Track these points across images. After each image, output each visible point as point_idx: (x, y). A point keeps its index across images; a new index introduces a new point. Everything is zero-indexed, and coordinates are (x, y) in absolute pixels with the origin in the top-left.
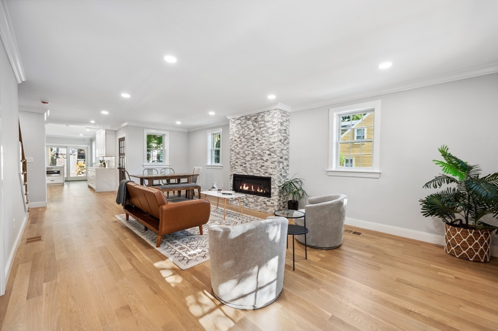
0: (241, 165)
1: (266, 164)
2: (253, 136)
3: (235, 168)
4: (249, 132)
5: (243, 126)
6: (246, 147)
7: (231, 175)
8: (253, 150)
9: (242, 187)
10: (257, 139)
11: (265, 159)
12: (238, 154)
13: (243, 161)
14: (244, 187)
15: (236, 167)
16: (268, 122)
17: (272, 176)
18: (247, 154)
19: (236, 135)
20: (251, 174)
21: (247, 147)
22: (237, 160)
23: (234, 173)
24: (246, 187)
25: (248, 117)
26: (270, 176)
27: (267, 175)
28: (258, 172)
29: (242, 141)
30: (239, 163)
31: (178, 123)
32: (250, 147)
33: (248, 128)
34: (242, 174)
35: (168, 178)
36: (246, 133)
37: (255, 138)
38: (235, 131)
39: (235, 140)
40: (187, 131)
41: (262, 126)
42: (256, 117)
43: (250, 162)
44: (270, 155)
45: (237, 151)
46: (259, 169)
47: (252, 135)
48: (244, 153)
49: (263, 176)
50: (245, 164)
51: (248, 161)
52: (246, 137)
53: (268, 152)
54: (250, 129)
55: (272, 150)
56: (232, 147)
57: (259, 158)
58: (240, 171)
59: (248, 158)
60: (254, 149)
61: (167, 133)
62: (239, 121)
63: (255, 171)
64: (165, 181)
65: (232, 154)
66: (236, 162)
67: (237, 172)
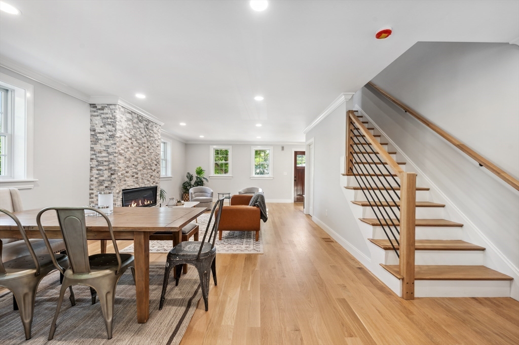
0: (133, 176)
1: (154, 174)
2: (145, 143)
3: (125, 181)
4: (141, 137)
5: (134, 125)
6: (138, 153)
7: (119, 192)
8: (144, 159)
10: (148, 147)
11: (153, 168)
12: (129, 160)
13: (135, 170)
15: (126, 179)
16: (155, 133)
17: (157, 185)
18: (139, 162)
19: (126, 133)
20: (143, 186)
21: (140, 154)
22: (127, 170)
23: (123, 187)
24: (134, 204)
25: (140, 118)
26: (156, 185)
27: (154, 185)
28: (148, 182)
29: (134, 144)
30: (130, 173)
32: (141, 155)
33: (140, 131)
34: (133, 187)
36: (139, 137)
37: (146, 145)
38: (124, 126)
39: (125, 141)
41: (152, 135)
42: (147, 123)
43: (142, 172)
44: (156, 165)
45: (128, 157)
46: (150, 179)
47: (143, 141)
48: (136, 160)
49: (152, 185)
50: (137, 174)
52: (138, 141)
53: (155, 163)
54: (142, 133)
55: (157, 161)
56: (119, 149)
57: (149, 167)
58: (131, 184)
59: (139, 167)
60: (145, 157)
62: (129, 116)
63: (147, 182)
65: (120, 160)
66: (127, 172)
67: (128, 186)
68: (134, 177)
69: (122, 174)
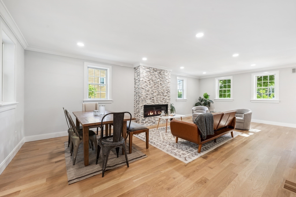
0: (150, 99)
1: (165, 98)
2: (159, 82)
4: (156, 79)
5: (151, 74)
6: (154, 87)
7: (142, 106)
8: (158, 90)
10: (161, 84)
11: (165, 95)
12: (148, 91)
13: (151, 96)
14: (150, 114)
15: (146, 100)
16: (166, 76)
17: (168, 104)
18: (154, 92)
19: (146, 78)
20: (157, 104)
21: (155, 88)
22: (147, 96)
23: (145, 104)
24: (152, 113)
25: (155, 70)
27: (166, 103)
28: (161, 102)
29: (151, 83)
30: (149, 97)
32: (156, 88)
33: (155, 76)
34: (151, 104)
36: (154, 79)
37: (159, 83)
38: (145, 75)
39: (146, 82)
41: (163, 77)
42: (160, 71)
43: (157, 97)
44: (167, 93)
45: (147, 89)
46: (162, 100)
47: (158, 81)
48: (152, 91)
49: (164, 104)
50: (153, 98)
51: (155, 96)
52: (154, 81)
53: (166, 92)
54: (157, 77)
55: (168, 90)
56: (142, 86)
57: (162, 94)
58: (149, 102)
59: (155, 94)
60: (159, 89)
62: (148, 70)
63: (159, 102)
65: (143, 91)
66: (146, 97)
67: (147, 104)
68: (152, 99)
69: (143, 98)
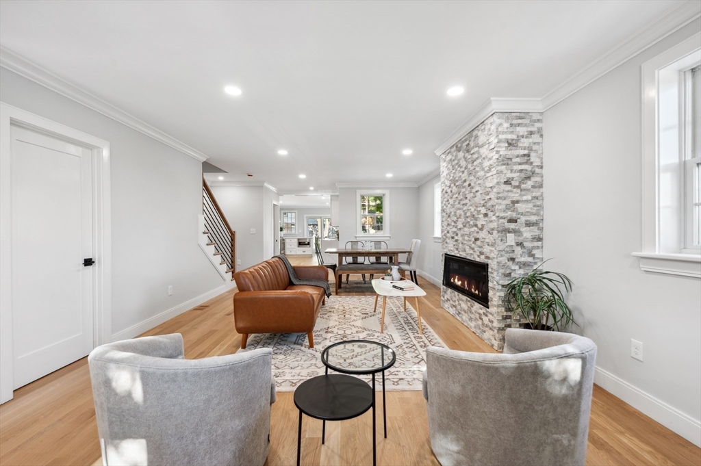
0: (452, 238)
1: (482, 235)
2: (465, 181)
3: (447, 243)
4: (461, 174)
5: (453, 163)
6: (457, 202)
7: (442, 255)
8: (465, 208)
9: (454, 280)
10: (469, 185)
11: (479, 223)
12: (449, 216)
13: (454, 229)
14: (456, 280)
15: (448, 240)
17: (489, 262)
18: (458, 215)
19: (446, 182)
20: (463, 255)
21: (459, 203)
22: (448, 229)
23: (445, 251)
24: (458, 280)
25: (459, 145)
26: (485, 261)
27: (481, 259)
28: (472, 252)
29: (453, 191)
30: (451, 233)
31: (389, 175)
33: (459, 166)
34: (453, 254)
35: (378, 255)
36: (457, 175)
37: (466, 184)
38: (445, 175)
39: (446, 192)
40: (416, 186)
41: (476, 156)
42: (468, 142)
43: (462, 232)
44: (486, 215)
45: (448, 212)
46: (473, 245)
47: (463, 179)
48: (455, 214)
49: (478, 260)
50: (457, 235)
51: (460, 229)
52: (457, 184)
53: (483, 210)
54: (462, 167)
56: (443, 205)
57: (472, 223)
58: (451, 248)
59: (460, 224)
60: (466, 205)
61: (387, 192)
63: (468, 249)
64: (373, 259)
65: (443, 217)
66: (447, 232)
67: (449, 250)
68: (454, 240)
69: (444, 235)
